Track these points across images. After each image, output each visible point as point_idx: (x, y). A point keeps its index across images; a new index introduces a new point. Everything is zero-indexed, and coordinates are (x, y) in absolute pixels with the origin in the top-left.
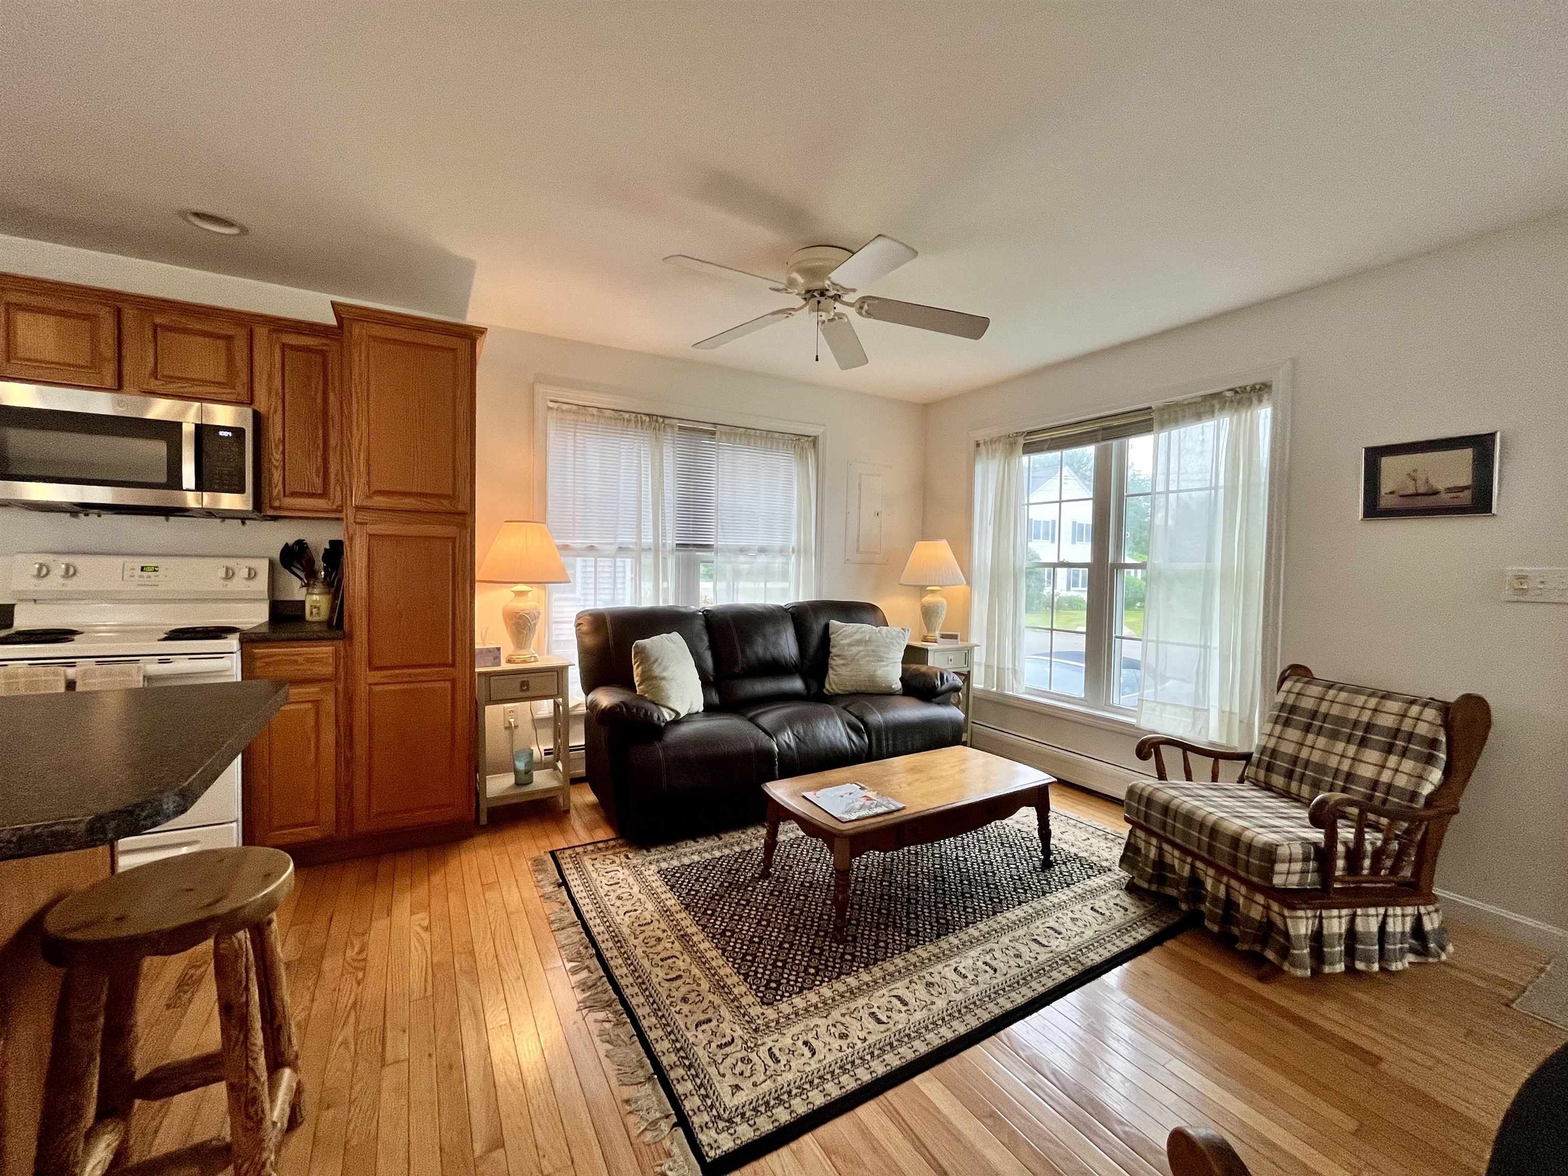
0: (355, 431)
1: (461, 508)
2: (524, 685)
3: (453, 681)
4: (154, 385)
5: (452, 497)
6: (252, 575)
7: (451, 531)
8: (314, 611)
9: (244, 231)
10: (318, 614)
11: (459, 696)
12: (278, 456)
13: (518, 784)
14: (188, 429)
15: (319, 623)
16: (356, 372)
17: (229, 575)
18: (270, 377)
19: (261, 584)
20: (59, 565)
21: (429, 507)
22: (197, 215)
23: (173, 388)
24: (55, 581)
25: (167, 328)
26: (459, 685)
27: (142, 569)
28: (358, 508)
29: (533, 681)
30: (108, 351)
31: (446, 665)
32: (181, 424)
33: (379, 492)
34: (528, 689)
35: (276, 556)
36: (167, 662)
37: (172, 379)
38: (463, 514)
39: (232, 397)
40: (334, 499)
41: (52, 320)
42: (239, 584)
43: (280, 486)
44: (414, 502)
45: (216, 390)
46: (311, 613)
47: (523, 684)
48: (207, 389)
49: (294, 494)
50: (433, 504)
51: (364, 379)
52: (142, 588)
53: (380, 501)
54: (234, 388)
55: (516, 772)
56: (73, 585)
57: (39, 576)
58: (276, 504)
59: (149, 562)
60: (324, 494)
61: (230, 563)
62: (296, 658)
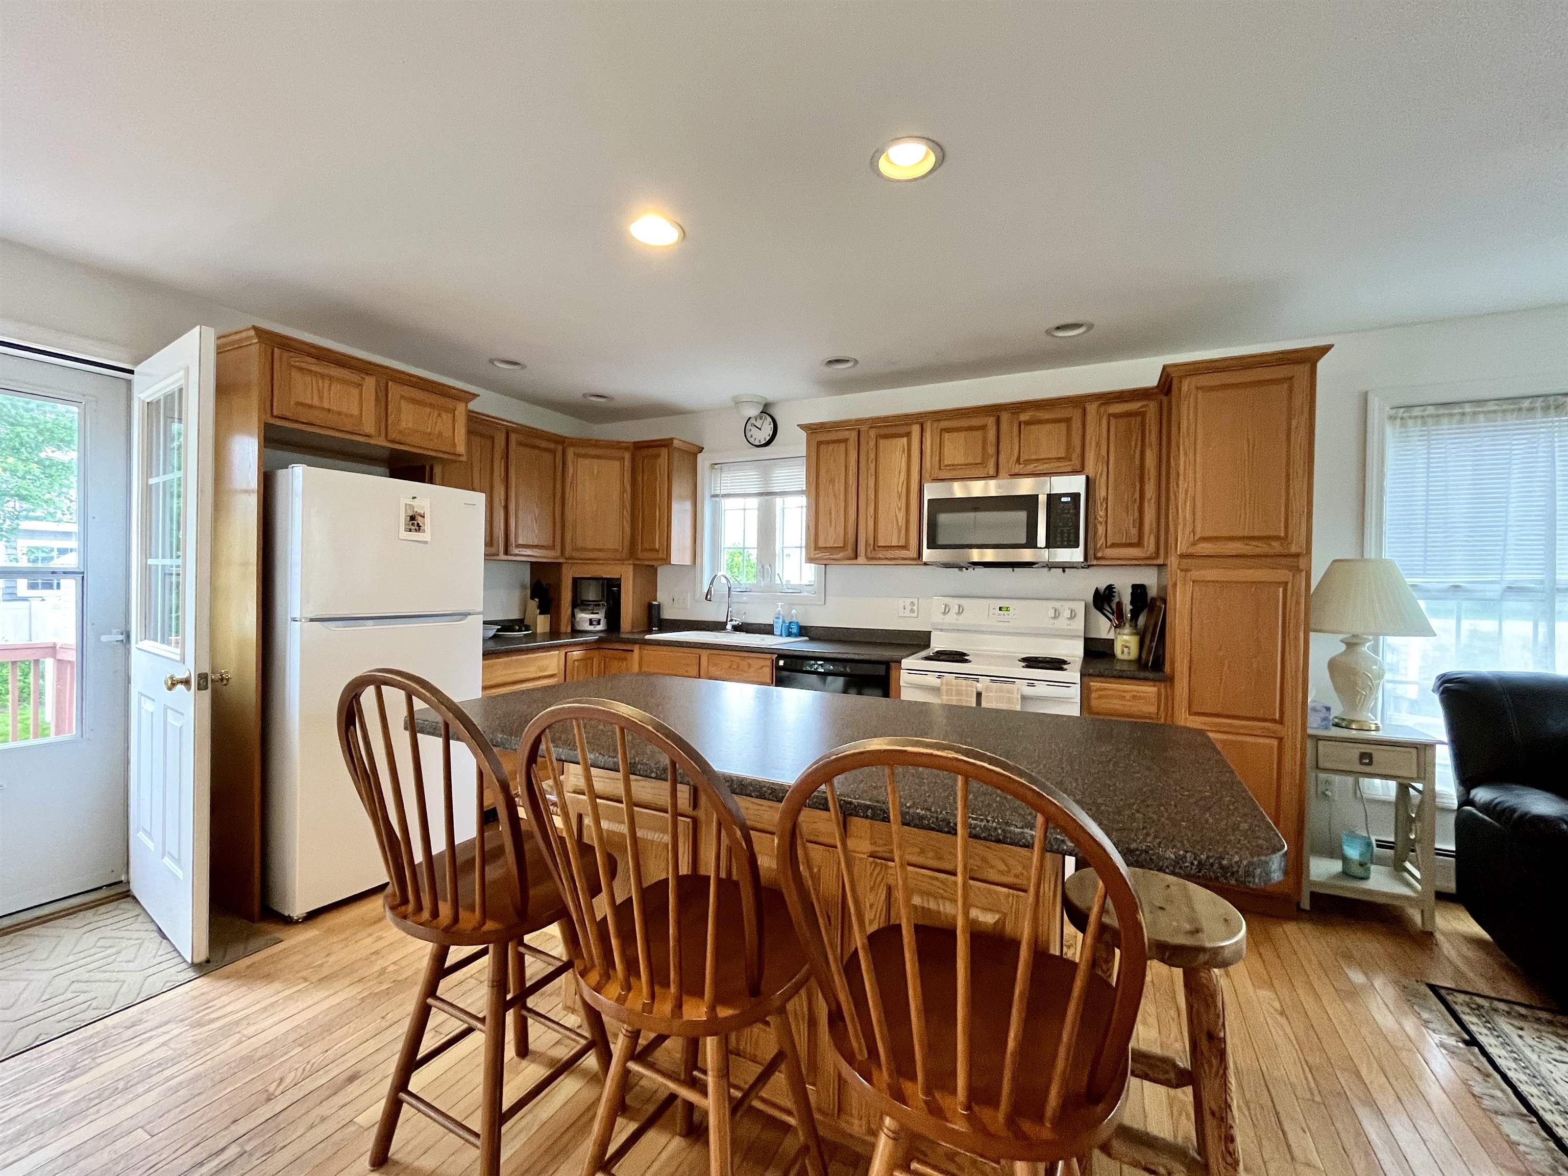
0: (1181, 482)
1: (1294, 549)
2: (1366, 758)
3: (1280, 739)
4: (1017, 469)
5: (1284, 539)
6: (1073, 616)
7: (1282, 575)
8: (1126, 650)
9: (1090, 327)
10: (1129, 653)
11: (1287, 757)
12: (1102, 513)
13: (1346, 874)
14: (1042, 499)
15: (1130, 661)
16: (1184, 425)
17: (1057, 615)
18: (1098, 445)
19: (1079, 625)
20: (954, 603)
21: (1258, 551)
22: (1058, 328)
23: (1030, 468)
24: (952, 618)
25: (1028, 423)
26: (1288, 744)
27: (1000, 609)
28: (1182, 556)
29: (1379, 754)
30: (991, 450)
31: (1274, 721)
32: (1037, 495)
33: (1204, 539)
34: (1370, 763)
35: (1090, 598)
36: (1032, 685)
37: (1028, 462)
38: (1297, 556)
39: (1069, 469)
40: (1148, 547)
41: (962, 434)
42: (1062, 623)
43: (1103, 540)
44: (1242, 546)
45: (1057, 464)
46: (1123, 652)
47: (1363, 756)
48: (1052, 465)
49: (1113, 545)
50: (1262, 548)
51: (1192, 430)
52: (1000, 624)
53: (1206, 548)
54: (1071, 460)
55: (1345, 859)
56: (963, 620)
57: (945, 613)
58: (1100, 555)
59: (1004, 603)
60: (1139, 544)
61: (1058, 604)
62: (1124, 694)
